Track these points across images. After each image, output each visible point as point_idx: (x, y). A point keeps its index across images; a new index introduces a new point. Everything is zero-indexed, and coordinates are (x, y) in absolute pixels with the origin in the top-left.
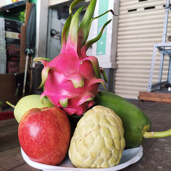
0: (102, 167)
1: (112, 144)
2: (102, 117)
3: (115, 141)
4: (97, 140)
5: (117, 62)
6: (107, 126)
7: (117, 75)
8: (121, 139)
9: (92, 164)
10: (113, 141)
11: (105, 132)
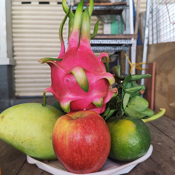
5: (15, 58)
7: (16, 72)
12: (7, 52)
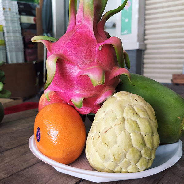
0: (129, 171)
1: (141, 142)
2: (127, 106)
3: (146, 138)
4: (121, 138)
6: (134, 118)
8: (154, 135)
9: (115, 168)
10: (143, 138)
11: (132, 126)
12: (138, 36)
